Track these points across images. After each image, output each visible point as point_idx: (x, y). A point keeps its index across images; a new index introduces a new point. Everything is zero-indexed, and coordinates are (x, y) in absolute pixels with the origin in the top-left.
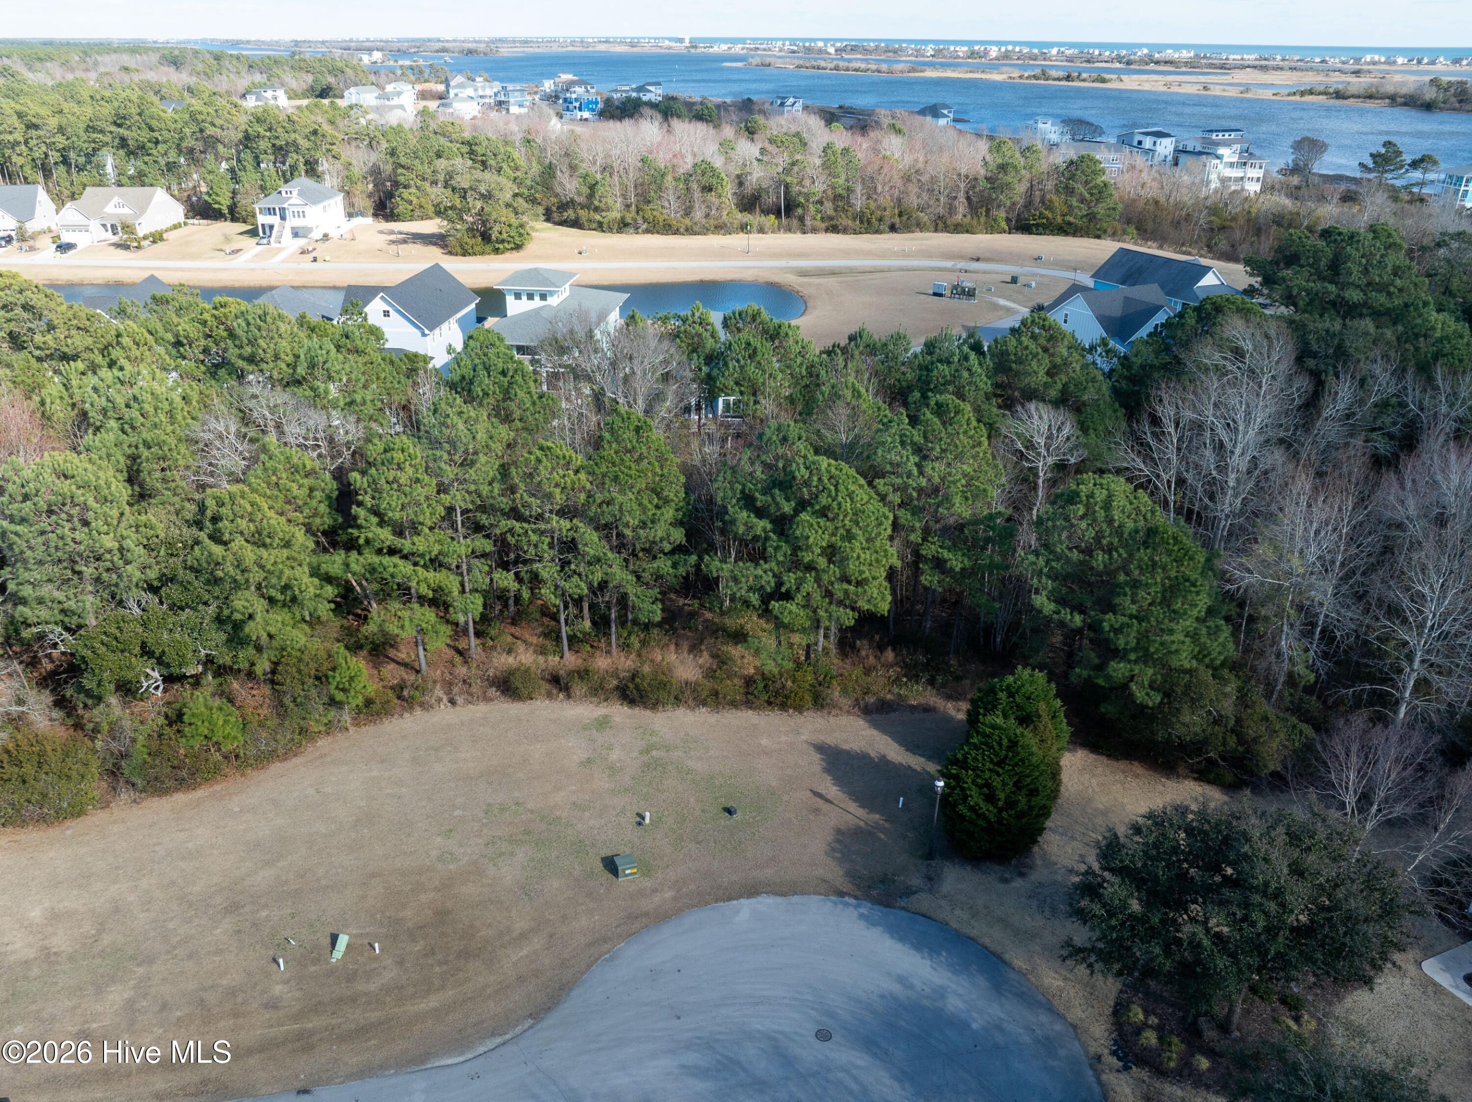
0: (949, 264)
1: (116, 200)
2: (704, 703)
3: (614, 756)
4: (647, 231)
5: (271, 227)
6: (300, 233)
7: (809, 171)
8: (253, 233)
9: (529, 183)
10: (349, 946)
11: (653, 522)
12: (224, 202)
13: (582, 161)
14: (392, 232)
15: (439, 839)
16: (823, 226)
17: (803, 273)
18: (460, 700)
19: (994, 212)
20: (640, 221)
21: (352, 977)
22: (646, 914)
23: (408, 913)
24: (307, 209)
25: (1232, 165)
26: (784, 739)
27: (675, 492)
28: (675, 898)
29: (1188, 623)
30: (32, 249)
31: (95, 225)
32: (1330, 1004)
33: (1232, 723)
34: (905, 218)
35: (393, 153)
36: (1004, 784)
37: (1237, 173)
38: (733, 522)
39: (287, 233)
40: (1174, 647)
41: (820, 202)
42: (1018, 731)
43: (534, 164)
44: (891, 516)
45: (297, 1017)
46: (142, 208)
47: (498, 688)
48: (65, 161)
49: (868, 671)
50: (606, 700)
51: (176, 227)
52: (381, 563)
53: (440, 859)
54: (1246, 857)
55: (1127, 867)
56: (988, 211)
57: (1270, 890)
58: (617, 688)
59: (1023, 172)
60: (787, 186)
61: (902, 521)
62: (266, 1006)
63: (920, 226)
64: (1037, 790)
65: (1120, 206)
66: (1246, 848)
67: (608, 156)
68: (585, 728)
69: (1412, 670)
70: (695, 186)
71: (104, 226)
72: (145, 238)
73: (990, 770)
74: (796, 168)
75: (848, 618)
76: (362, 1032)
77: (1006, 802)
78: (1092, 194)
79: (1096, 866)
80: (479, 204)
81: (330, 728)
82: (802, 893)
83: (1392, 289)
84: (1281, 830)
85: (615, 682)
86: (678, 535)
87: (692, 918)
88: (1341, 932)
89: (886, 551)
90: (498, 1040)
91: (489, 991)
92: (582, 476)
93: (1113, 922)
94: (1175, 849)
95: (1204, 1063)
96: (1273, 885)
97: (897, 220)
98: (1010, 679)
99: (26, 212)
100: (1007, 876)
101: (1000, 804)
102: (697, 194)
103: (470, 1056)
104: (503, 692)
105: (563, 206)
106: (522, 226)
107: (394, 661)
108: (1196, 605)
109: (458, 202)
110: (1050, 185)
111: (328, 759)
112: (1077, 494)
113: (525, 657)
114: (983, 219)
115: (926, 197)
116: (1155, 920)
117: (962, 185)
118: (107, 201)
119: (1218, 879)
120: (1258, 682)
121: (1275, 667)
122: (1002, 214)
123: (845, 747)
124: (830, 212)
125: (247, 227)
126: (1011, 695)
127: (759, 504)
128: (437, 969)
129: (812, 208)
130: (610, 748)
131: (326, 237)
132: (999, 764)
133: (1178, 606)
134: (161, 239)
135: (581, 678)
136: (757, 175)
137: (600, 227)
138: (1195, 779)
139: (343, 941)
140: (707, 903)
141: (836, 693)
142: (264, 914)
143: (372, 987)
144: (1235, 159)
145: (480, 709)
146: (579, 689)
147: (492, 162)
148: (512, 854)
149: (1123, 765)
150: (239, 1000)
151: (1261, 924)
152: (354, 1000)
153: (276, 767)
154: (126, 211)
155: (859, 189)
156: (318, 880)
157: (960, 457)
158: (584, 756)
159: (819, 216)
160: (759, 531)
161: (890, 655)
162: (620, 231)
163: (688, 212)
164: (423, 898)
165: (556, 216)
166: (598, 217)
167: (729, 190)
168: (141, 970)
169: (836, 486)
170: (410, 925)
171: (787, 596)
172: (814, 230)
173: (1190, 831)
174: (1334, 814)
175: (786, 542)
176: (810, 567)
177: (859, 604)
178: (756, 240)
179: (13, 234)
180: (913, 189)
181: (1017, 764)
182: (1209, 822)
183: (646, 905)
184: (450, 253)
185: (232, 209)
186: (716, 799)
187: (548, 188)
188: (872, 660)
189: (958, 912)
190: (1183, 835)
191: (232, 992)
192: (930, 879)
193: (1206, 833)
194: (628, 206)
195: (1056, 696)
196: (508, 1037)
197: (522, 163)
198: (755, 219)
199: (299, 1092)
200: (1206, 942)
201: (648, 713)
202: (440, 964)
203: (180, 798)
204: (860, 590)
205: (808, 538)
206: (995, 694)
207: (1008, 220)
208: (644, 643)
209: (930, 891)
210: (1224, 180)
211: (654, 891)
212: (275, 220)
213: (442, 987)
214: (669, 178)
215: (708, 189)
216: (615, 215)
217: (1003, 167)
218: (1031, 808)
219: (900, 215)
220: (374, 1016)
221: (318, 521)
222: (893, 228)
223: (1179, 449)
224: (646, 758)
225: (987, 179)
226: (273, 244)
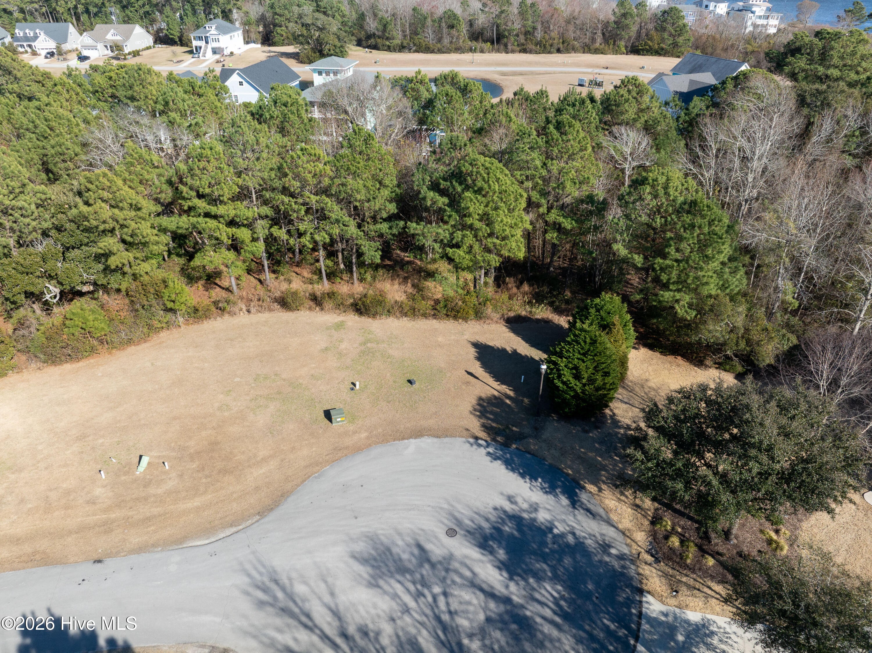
0: (590, 70)
1: (112, 31)
2: (406, 315)
3: (343, 346)
4: (416, 51)
5: (200, 48)
6: (217, 51)
7: (511, 17)
8: (191, 52)
9: (350, 24)
10: (149, 463)
11: (374, 198)
12: (176, 34)
13: (380, 10)
14: (270, 52)
15: (222, 396)
16: (518, 49)
17: (504, 74)
18: (253, 310)
19: (618, 42)
20: (412, 45)
21: (147, 484)
22: (347, 448)
23: (192, 443)
24: (220, 37)
25: (760, 17)
26: (453, 337)
27: (391, 181)
28: (368, 438)
29: (715, 265)
30: (65, 59)
31: (100, 46)
32: (800, 521)
33: (742, 331)
34: (565, 45)
35: (272, 7)
36: (587, 368)
37: (763, 22)
38: (424, 198)
39: (209, 52)
40: (705, 280)
41: (517, 35)
42: (597, 333)
43: (354, 13)
44: (525, 195)
45: (106, 510)
46: (127, 36)
47: (279, 303)
48: (87, 11)
49: (510, 298)
50: (345, 312)
51: (148, 48)
52: (198, 222)
53: (220, 409)
54: (747, 422)
55: (662, 426)
56: (614, 42)
57: (764, 447)
58: (352, 305)
59: (636, 18)
60: (498, 26)
61: (534, 199)
62: (88, 502)
63: (574, 50)
64: (609, 373)
65: (692, 39)
66: (748, 415)
67: (395, 8)
68: (328, 328)
69: (867, 299)
70: (443, 25)
71: (106, 46)
72: (129, 54)
73: (578, 359)
74: (503, 15)
75: (495, 261)
76: (147, 520)
77: (588, 380)
78: (676, 31)
79: (643, 425)
80: (317, 34)
81: (168, 325)
82: (451, 436)
83: (859, 69)
84: (773, 403)
85: (352, 301)
86: (392, 208)
87: (376, 451)
88: (815, 479)
89: (522, 218)
90: (234, 529)
91: (234, 496)
92: (328, 168)
93: (650, 465)
94: (697, 415)
95: (711, 562)
96: (766, 443)
97: (561, 46)
98: (597, 301)
99: (62, 38)
100: (587, 428)
101: (584, 381)
102: (445, 30)
103: (214, 540)
104: (281, 306)
105: (369, 37)
106: (342, 46)
107: (220, 286)
108: (722, 252)
109: (305, 32)
110: (651, 26)
111: (164, 345)
112: (646, 179)
113: (297, 285)
114: (611, 46)
115: (578, 32)
116: (679, 465)
117: (600, 26)
118: (108, 32)
119: (727, 436)
120: (762, 306)
121: (773, 297)
122: (622, 43)
123: (491, 344)
124: (523, 41)
125: (188, 49)
126: (598, 311)
127: (442, 187)
128: (204, 480)
129: (512, 39)
130: (341, 341)
131: (232, 53)
132: (584, 354)
133: (709, 252)
134: (139, 55)
135: (330, 297)
136: (482, 20)
137: (389, 49)
138: (717, 368)
139: (145, 460)
140: (388, 441)
141: (489, 310)
142: (101, 441)
143: (160, 491)
144: (762, 14)
145: (265, 316)
146: (328, 304)
147: (330, 12)
148: (267, 407)
149: (670, 358)
150: (72, 497)
151: (755, 471)
152: (146, 499)
153: (132, 349)
154: (118, 38)
155: (539, 27)
156: (139, 420)
157: (571, 157)
158: (323, 345)
159: (516, 43)
160: (440, 204)
161: (526, 287)
162: (400, 51)
163: (440, 40)
164: (204, 433)
165: (364, 43)
166: (388, 43)
167: (464, 29)
168: (13, 476)
169: (488, 174)
170: (192, 451)
171: (457, 246)
172: (513, 52)
173: (709, 402)
174: (812, 392)
175: (457, 212)
176: (471, 227)
177: (502, 252)
178: (478, 56)
179: (55, 51)
180: (571, 28)
181: (596, 355)
182: (722, 397)
183: (348, 441)
184: (301, 62)
185: (181, 39)
186: (404, 374)
187: (362, 27)
188: (515, 290)
189: (553, 451)
190: (704, 405)
191: (68, 492)
192: (536, 429)
193: (718, 404)
194: (405, 36)
195: (628, 312)
196: (241, 527)
197: (347, 13)
198: (479, 45)
199: (95, 562)
200: (715, 482)
201: (370, 320)
202: (206, 477)
203: (67, 367)
204: (503, 243)
205: (468, 208)
206: (588, 309)
207: (626, 47)
208: (374, 278)
209: (536, 437)
210: (755, 26)
211: (355, 432)
212: (202, 43)
213: (205, 492)
214: (429, 20)
215: (452, 27)
216: (397, 42)
217: (624, 15)
218: (605, 384)
219: (563, 43)
220: (156, 511)
221: (163, 195)
222: (559, 51)
223: (717, 156)
224: (363, 348)
225: (615, 22)
226: (201, 58)
